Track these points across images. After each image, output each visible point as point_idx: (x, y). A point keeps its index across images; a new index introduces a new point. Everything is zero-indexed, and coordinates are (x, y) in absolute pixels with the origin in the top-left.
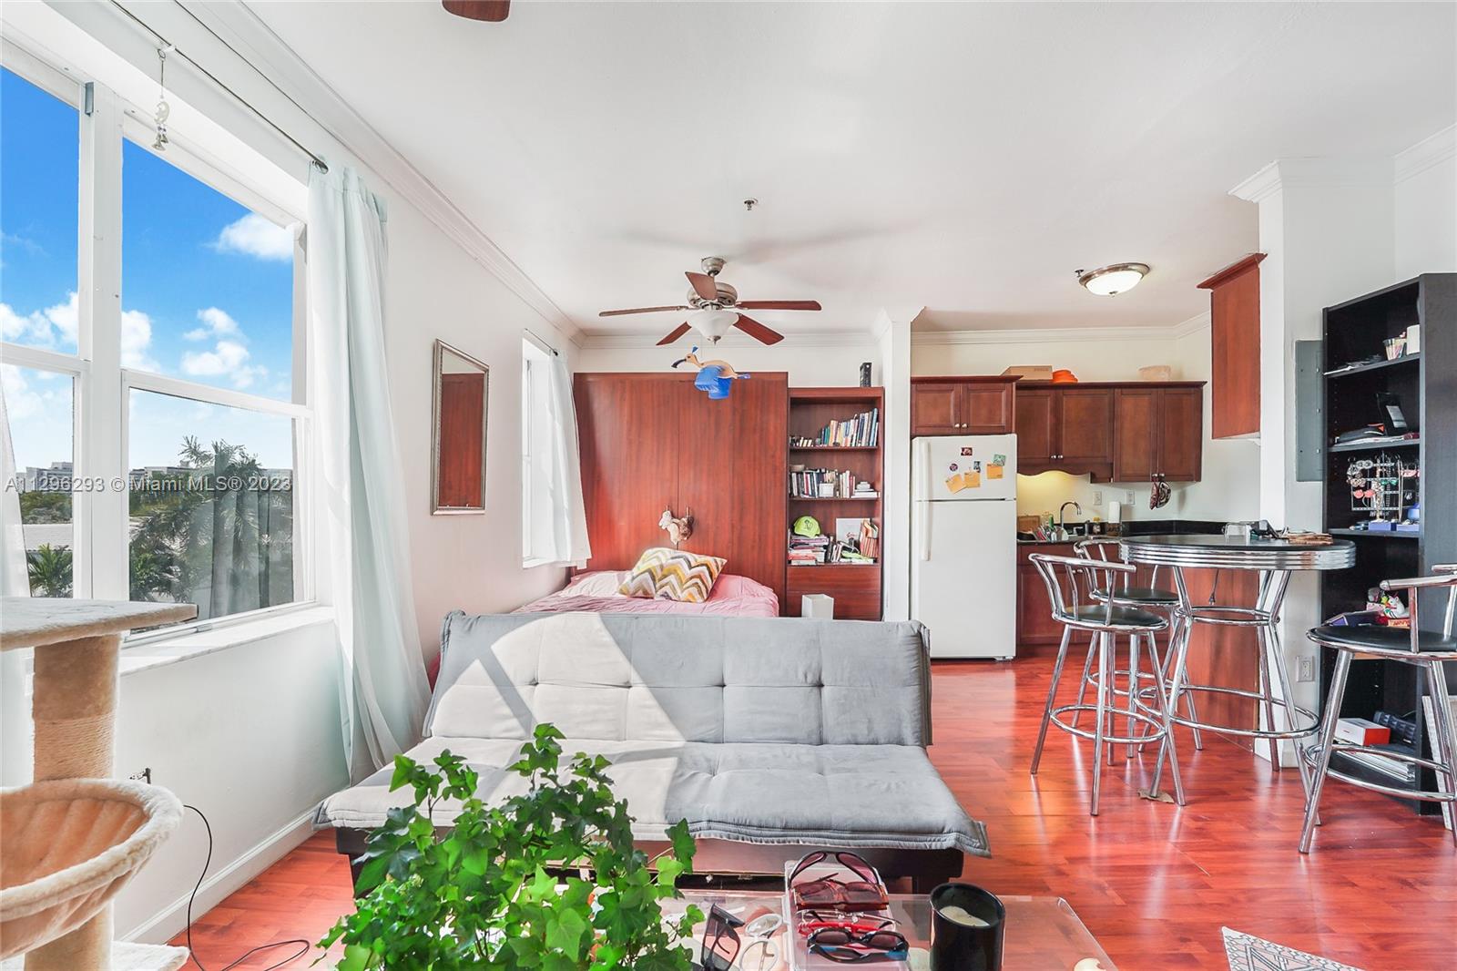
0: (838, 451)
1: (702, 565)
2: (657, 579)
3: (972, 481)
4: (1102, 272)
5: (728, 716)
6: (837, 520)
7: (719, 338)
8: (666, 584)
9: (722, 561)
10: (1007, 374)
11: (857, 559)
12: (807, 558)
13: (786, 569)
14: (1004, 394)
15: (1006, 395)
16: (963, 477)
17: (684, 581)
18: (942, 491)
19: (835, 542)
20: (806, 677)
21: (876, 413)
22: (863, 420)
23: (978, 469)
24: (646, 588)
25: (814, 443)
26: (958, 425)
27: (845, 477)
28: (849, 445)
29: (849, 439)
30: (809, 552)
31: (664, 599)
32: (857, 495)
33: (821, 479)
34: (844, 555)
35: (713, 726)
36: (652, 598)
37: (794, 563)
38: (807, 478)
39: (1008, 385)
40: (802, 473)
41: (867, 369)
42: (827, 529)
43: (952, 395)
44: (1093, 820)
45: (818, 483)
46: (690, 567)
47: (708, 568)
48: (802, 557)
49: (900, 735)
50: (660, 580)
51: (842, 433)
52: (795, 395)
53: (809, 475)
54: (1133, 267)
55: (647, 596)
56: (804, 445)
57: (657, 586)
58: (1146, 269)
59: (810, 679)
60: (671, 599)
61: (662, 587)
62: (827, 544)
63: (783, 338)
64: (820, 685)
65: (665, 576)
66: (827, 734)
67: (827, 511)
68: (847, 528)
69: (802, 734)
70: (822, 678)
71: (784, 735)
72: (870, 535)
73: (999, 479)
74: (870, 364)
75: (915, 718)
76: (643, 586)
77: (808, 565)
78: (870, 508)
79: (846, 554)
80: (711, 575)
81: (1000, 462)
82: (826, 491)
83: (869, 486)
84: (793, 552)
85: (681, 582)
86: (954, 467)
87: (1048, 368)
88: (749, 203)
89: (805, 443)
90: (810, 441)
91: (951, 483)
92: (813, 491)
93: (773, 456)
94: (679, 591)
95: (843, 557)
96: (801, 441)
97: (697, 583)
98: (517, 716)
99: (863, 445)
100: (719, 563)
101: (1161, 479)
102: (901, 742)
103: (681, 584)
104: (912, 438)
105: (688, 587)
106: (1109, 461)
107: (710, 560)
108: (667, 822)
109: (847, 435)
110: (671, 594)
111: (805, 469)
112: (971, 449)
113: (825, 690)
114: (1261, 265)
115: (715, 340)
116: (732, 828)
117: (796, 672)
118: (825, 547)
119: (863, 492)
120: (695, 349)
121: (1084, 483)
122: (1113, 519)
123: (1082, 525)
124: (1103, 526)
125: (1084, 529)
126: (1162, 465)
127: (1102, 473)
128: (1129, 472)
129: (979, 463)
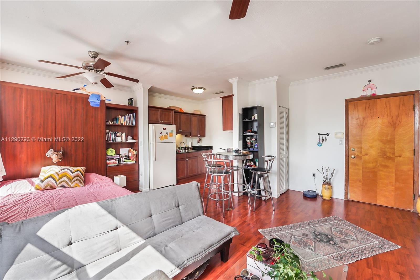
0: (122, 126)
1: (78, 171)
2: (57, 180)
3: (166, 137)
4: (197, 88)
5: (156, 226)
6: (120, 149)
7: (97, 83)
8: (63, 181)
9: (84, 168)
10: (169, 108)
11: (129, 162)
12: (114, 163)
13: (106, 168)
14: (171, 113)
15: (172, 114)
16: (163, 136)
17: (71, 179)
18: (158, 140)
19: (122, 157)
20: (175, 205)
21: (134, 115)
22: (130, 117)
23: (167, 134)
24: (51, 184)
25: (113, 123)
26: (161, 121)
27: (124, 135)
28: (125, 124)
29: (126, 122)
30: (114, 161)
31: (62, 188)
32: (129, 141)
33: (115, 135)
34: (125, 161)
35: (152, 231)
36: (56, 189)
37: (109, 166)
38: (110, 135)
39: (172, 111)
40: (108, 133)
41: (131, 100)
42: (118, 153)
43: (159, 112)
44: (224, 219)
45: (115, 137)
46: (73, 173)
47: (80, 172)
48: (112, 163)
49: (199, 213)
50: (58, 180)
51: (123, 120)
52: (108, 106)
53: (111, 134)
54: (203, 88)
55: (52, 188)
56: (110, 124)
57: (57, 183)
58: (205, 89)
59: (176, 205)
60: (66, 187)
61: (60, 183)
62: (119, 157)
63: (113, 86)
64: (178, 206)
65: (61, 178)
66: (183, 220)
67: (117, 146)
68: (124, 151)
69: (178, 223)
70: (179, 203)
71: (173, 225)
72: (134, 154)
73: (172, 137)
74: (133, 99)
75: (201, 208)
76: (49, 184)
77: (114, 166)
78: (134, 146)
79: (125, 160)
80: (82, 174)
81: (172, 132)
82: (118, 140)
83: (131, 138)
84: (108, 162)
85: (71, 180)
86: (161, 133)
87: (179, 108)
88: (127, 42)
89: (110, 123)
90: (112, 122)
91: (161, 138)
92: (113, 140)
93: (100, 127)
94: (70, 184)
95: (124, 161)
96: (109, 122)
97: (78, 179)
98: (64, 263)
99: (130, 125)
100: (83, 169)
101: (199, 137)
102: (199, 215)
103: (70, 180)
104: (149, 124)
105: (74, 181)
106: (190, 132)
107: (79, 168)
108: (176, 267)
109: (125, 121)
110: (66, 185)
111: (109, 132)
112: (165, 128)
113: (180, 207)
114: (233, 97)
115: (95, 84)
116: (194, 258)
117: (172, 204)
118: (118, 159)
119: (130, 140)
120: (85, 85)
121: (184, 137)
122: (190, 146)
123: (184, 147)
124: (188, 147)
125: (184, 149)
126: (199, 133)
127: (189, 135)
128: (194, 135)
129: (167, 132)
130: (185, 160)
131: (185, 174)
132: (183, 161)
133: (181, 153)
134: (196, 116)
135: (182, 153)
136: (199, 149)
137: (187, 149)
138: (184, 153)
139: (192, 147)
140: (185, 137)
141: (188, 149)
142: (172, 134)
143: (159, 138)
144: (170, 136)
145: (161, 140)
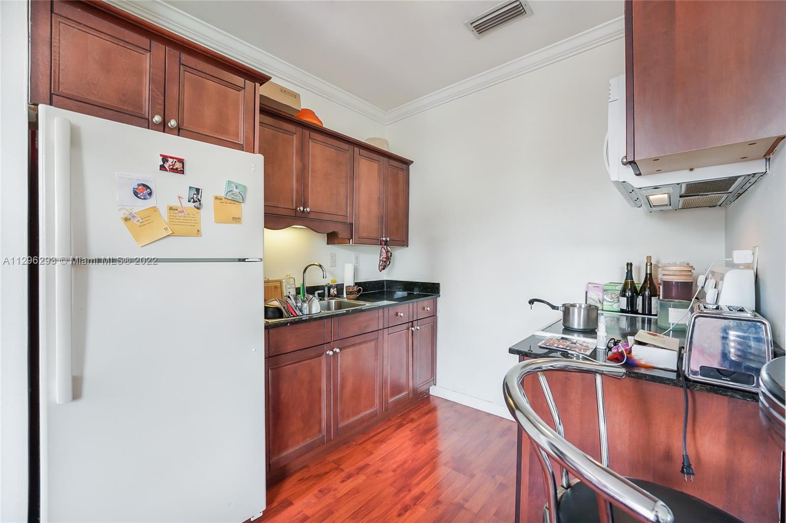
3: (183, 224)
14: (242, 95)
26: (159, 120)
87: (296, 95)
101: (386, 243)
106: (349, 220)
121: (320, 240)
122: (348, 281)
123: (322, 288)
124: (340, 288)
125: (321, 297)
126: (387, 230)
127: (343, 233)
128: (365, 235)
129: (198, 190)
130: (321, 355)
131: (324, 424)
132: (313, 362)
133: (301, 321)
134: (374, 156)
135: (312, 319)
136: (383, 293)
137: (335, 296)
138: (321, 318)
139: (356, 284)
140: (330, 246)
141: (340, 293)
142: (233, 209)
143: (122, 222)
144: (220, 220)
145: (137, 237)
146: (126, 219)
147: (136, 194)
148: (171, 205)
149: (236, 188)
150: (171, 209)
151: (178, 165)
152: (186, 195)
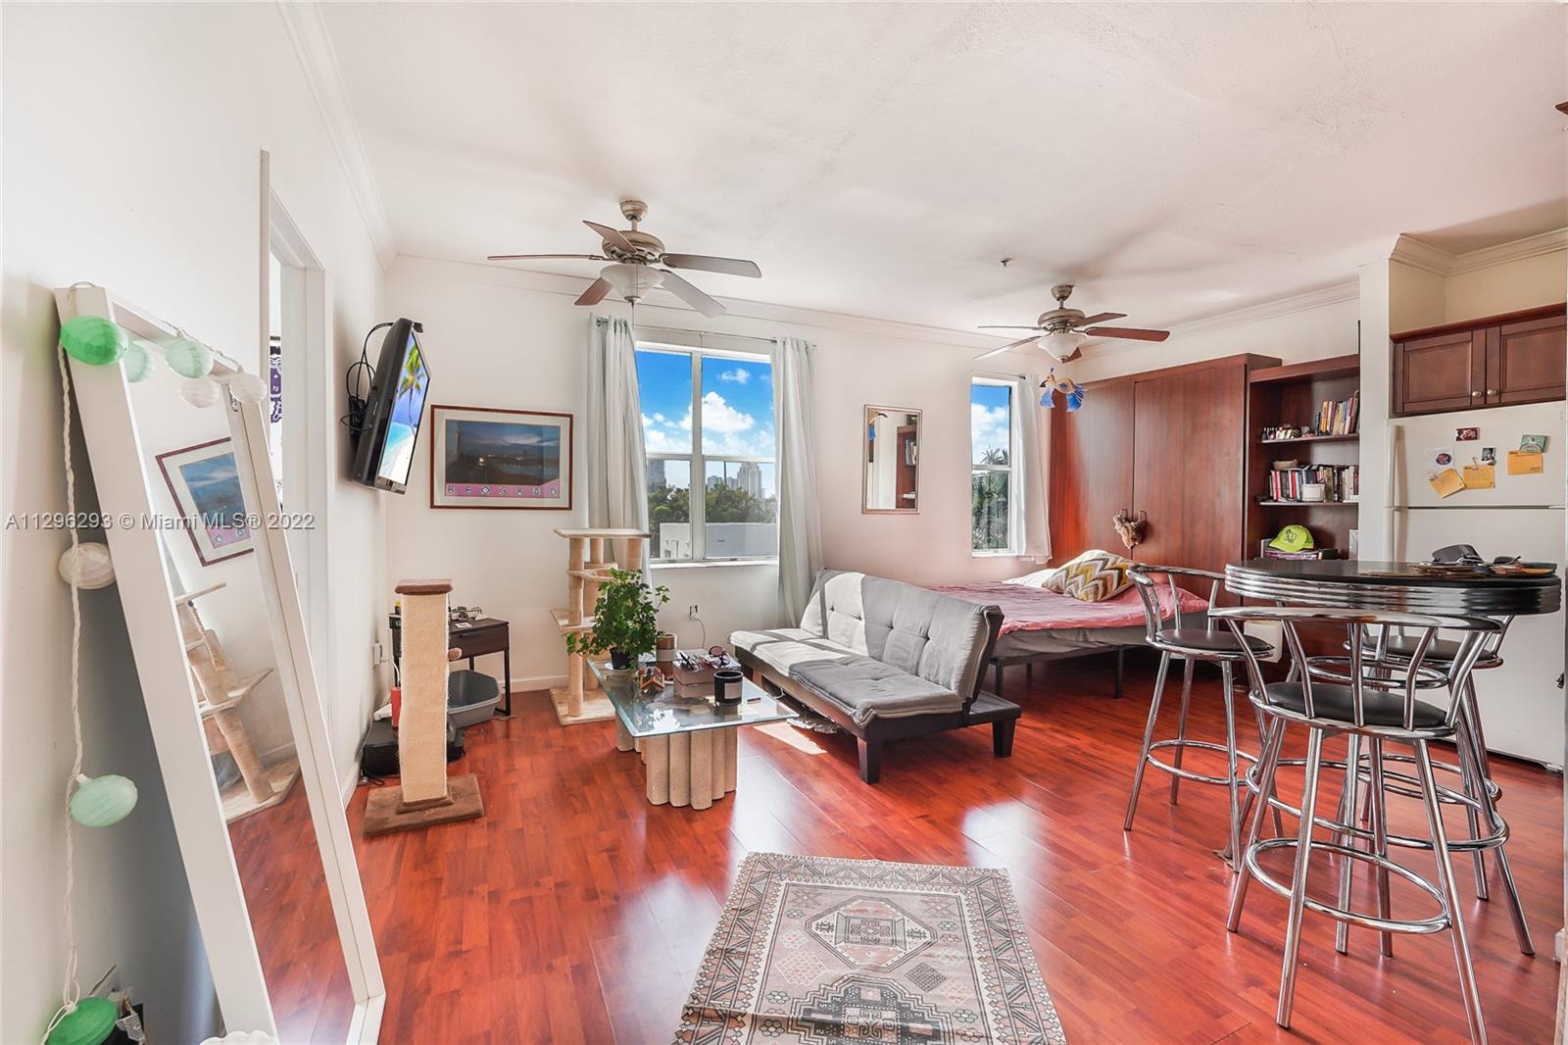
1: (1116, 568)
3: (1480, 479)
5: (886, 646)
16: (1462, 472)
17: (1087, 581)
18: (1424, 494)
25: (1297, 434)
26: (1477, 393)
27: (1348, 474)
31: (1069, 595)
33: (1311, 476)
36: (1062, 594)
38: (1293, 476)
40: (1286, 472)
43: (1471, 348)
46: (1102, 570)
49: (949, 682)
50: (1071, 578)
52: (1257, 378)
53: (1297, 474)
55: (1059, 591)
56: (1281, 438)
60: (1074, 597)
61: (1070, 584)
64: (928, 638)
65: (1076, 576)
69: (909, 666)
70: (929, 633)
71: (902, 664)
73: (1536, 475)
75: (958, 673)
76: (1057, 582)
86: (1443, 459)
89: (1280, 435)
90: (1290, 432)
91: (1440, 481)
94: (1080, 590)
96: (1279, 432)
103: (1084, 584)
104: (1395, 418)
110: (1074, 593)
112: (1475, 430)
113: (928, 642)
115: (1063, 359)
120: (1052, 370)
129: (1491, 450)
142: (1532, 460)
143: (1429, 483)
144: (1514, 470)
145: (1439, 491)
146: (1432, 480)
147: (1438, 461)
148: (1467, 465)
149: (1533, 440)
150: (1466, 468)
151: (1472, 434)
152: (1479, 455)
